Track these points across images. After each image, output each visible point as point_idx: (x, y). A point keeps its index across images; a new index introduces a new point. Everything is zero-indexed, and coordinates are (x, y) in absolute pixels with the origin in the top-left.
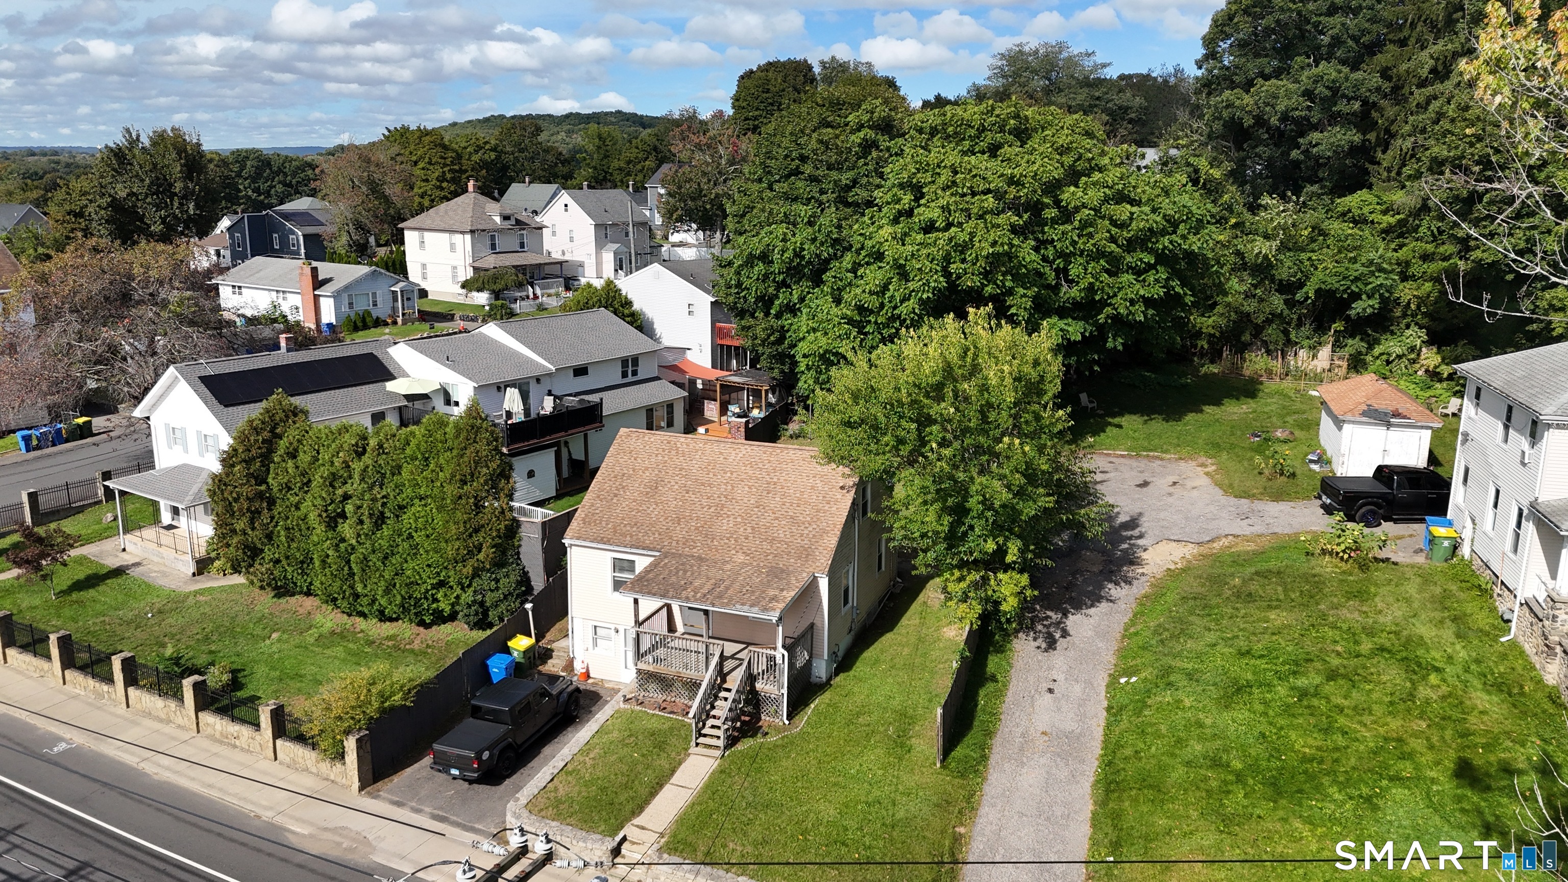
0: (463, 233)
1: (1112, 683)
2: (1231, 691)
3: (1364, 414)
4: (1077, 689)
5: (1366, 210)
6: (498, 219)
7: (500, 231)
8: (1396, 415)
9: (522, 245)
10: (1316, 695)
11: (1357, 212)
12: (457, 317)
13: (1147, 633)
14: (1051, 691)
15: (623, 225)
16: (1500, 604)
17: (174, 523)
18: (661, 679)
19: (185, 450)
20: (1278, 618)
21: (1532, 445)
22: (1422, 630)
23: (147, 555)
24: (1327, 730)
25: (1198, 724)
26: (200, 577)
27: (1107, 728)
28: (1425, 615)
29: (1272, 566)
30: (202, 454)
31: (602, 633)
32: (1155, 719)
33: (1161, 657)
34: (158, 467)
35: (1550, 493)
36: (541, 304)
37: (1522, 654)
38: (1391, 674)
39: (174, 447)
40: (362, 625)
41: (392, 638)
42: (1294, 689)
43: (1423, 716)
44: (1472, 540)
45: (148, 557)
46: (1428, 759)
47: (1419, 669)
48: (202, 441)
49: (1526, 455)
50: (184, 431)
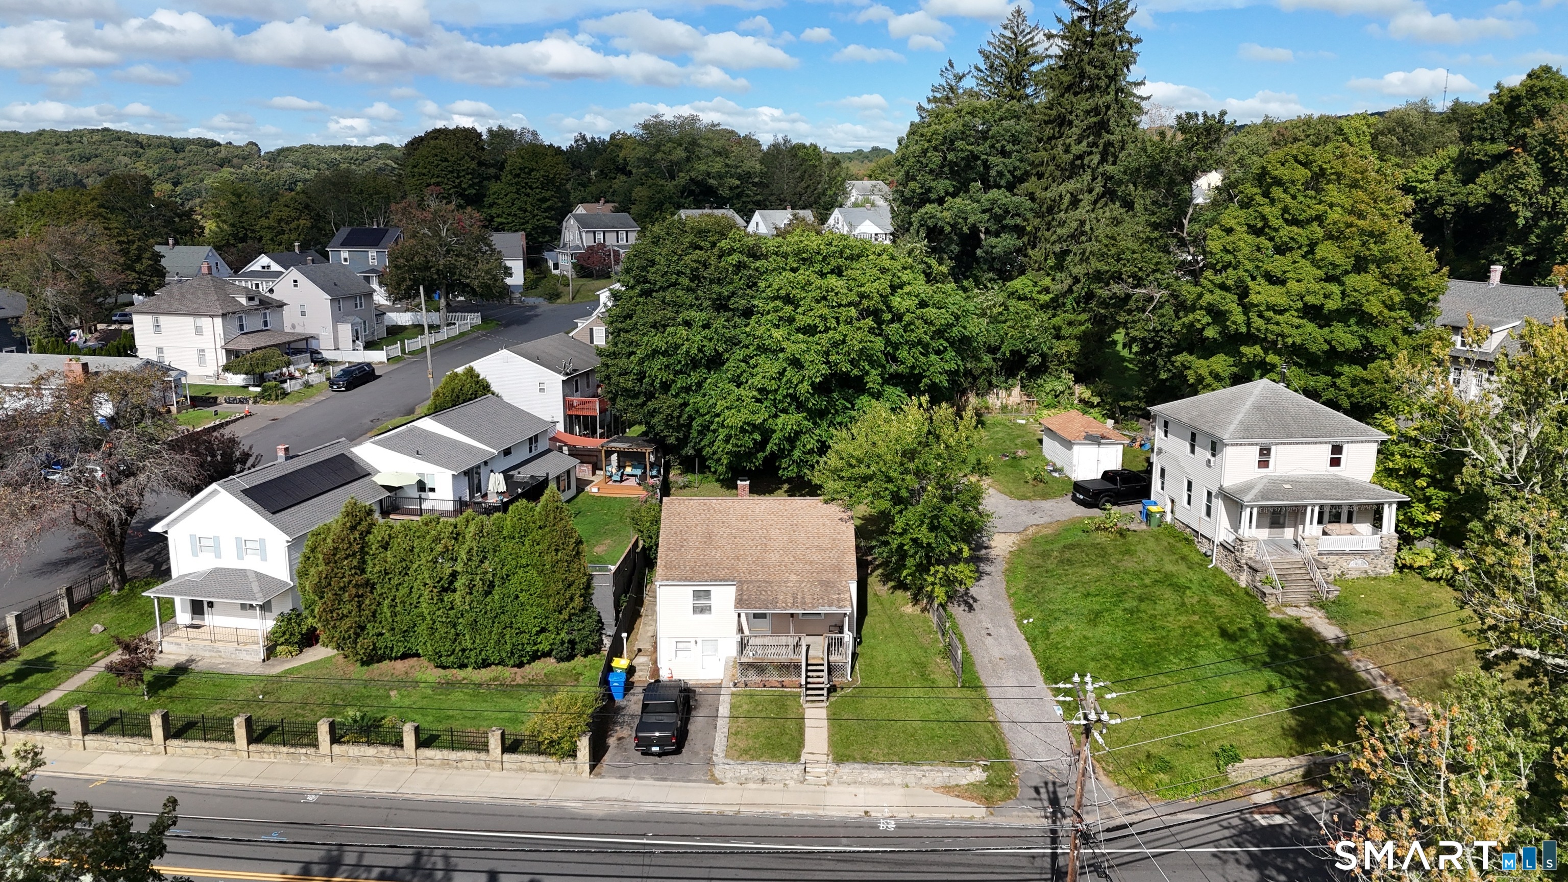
0: (212, 316)
1: (1020, 625)
2: (1092, 617)
3: (1086, 438)
4: (1003, 630)
5: (1027, 290)
6: (243, 301)
7: (248, 311)
8: (1103, 437)
9: (266, 324)
10: (1138, 611)
11: (1021, 292)
12: (221, 399)
13: (1020, 592)
14: (989, 634)
15: (354, 297)
16: (1204, 548)
17: (195, 622)
18: (759, 668)
19: (218, 556)
20: (1093, 572)
21: (1214, 455)
22: (1169, 567)
23: (194, 652)
24: (1154, 629)
25: (1085, 638)
26: (270, 662)
27: (1034, 650)
28: (1166, 559)
29: (1069, 541)
30: (240, 557)
31: (680, 644)
32: (1059, 639)
33: (1039, 605)
34: (175, 574)
35: (1230, 481)
36: (308, 382)
37: (1223, 573)
38: (1168, 593)
39: (201, 555)
40: (461, 674)
41: (495, 679)
42: (1125, 610)
43: (1194, 613)
44: (1172, 512)
45: (196, 653)
46: (1208, 634)
47: (1179, 589)
48: (242, 546)
49: (1209, 461)
50: (216, 539)
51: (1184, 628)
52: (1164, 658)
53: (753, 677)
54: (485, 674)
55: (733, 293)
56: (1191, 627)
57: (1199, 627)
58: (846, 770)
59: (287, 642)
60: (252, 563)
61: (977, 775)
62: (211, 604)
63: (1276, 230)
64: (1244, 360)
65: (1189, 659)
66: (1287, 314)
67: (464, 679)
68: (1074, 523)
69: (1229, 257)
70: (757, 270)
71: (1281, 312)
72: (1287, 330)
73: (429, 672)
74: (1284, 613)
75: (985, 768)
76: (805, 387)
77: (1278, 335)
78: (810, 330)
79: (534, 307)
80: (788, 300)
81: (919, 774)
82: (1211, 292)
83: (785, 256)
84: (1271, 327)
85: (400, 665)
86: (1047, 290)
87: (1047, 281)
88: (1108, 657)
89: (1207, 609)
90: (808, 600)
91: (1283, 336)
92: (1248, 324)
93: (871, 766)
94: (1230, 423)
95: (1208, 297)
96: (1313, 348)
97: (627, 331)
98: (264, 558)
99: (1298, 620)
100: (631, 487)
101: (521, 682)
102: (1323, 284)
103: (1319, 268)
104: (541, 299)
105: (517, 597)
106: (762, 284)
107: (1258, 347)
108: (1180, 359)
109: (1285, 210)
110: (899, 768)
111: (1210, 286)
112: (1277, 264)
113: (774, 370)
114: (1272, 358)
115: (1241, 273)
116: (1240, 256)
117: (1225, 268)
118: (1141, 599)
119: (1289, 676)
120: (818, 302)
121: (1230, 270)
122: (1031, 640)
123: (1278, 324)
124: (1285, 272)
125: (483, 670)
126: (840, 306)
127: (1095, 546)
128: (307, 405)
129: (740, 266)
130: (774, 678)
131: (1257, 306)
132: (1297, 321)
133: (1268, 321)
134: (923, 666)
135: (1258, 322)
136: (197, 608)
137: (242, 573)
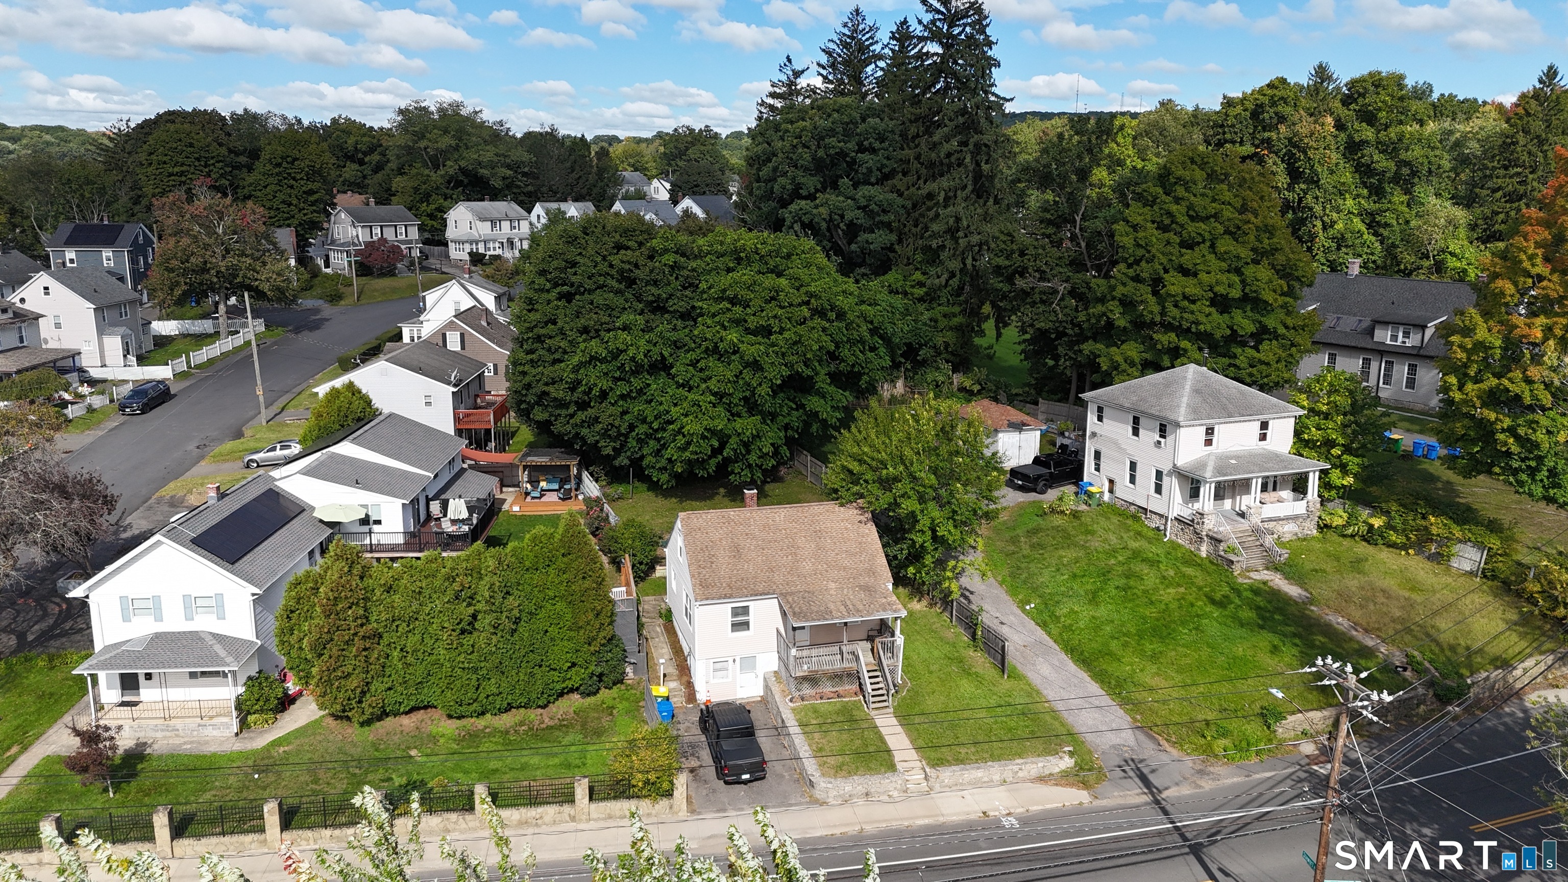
1: (1024, 611)
2: (1090, 597)
3: (1010, 426)
4: (1012, 618)
7: (3, 326)
8: (1025, 424)
9: (22, 340)
10: (1130, 588)
13: (1008, 579)
14: (1002, 623)
15: (118, 305)
16: (1156, 522)
17: (127, 699)
18: (812, 679)
19: (159, 618)
20: (1068, 555)
21: (1162, 436)
22: (1134, 545)
23: (142, 735)
24: (1152, 603)
25: (1093, 617)
26: (245, 734)
27: (1049, 634)
28: (1125, 536)
29: (1030, 526)
30: (189, 618)
31: (719, 666)
32: (1069, 622)
33: (1035, 590)
34: (98, 646)
35: (1183, 461)
36: (90, 405)
37: (1180, 546)
38: (1145, 569)
39: (134, 619)
40: (481, 723)
41: (521, 723)
42: (1117, 588)
43: (1179, 585)
44: (1111, 491)
45: (146, 735)
46: (1200, 603)
47: (1154, 563)
48: (190, 604)
49: (1159, 443)
50: (157, 599)
51: (1178, 600)
52: (1174, 630)
53: (807, 690)
54: (506, 720)
55: (671, 295)
56: (1183, 598)
57: (1191, 598)
58: (947, 774)
59: (261, 711)
60: (205, 623)
61: (1067, 762)
62: (149, 676)
63: (1182, 226)
64: (1159, 347)
65: (1197, 629)
66: (1199, 303)
67: (486, 727)
68: (1021, 506)
69: (1140, 252)
70: (693, 270)
71: (1193, 302)
72: (1202, 318)
73: (442, 723)
74: (1250, 578)
75: (1071, 754)
76: (764, 390)
77: (1193, 322)
78: (767, 331)
79: (316, 311)
80: (734, 301)
81: (1016, 768)
82: (1124, 284)
83: (720, 255)
84: (1185, 315)
85: (407, 722)
86: (921, 284)
87: (918, 276)
88: (1125, 635)
89: (1189, 581)
90: (861, 607)
91: (1197, 323)
92: (1163, 313)
93: (968, 767)
94: (1179, 406)
95: (1120, 290)
96: (1218, 335)
97: (551, 337)
98: (221, 617)
99: (1265, 583)
100: (554, 503)
101: (551, 723)
102: (1227, 274)
103: (1224, 260)
104: (321, 302)
105: (546, 631)
106: (703, 286)
107: (1173, 335)
108: (1087, 347)
109: (1190, 207)
110: (996, 764)
111: (1124, 279)
112: (1188, 258)
113: (729, 375)
114: (1185, 344)
115: (1157, 266)
116: (1154, 251)
117: (1137, 262)
118: (1128, 577)
119: (1285, 636)
120: (768, 302)
121: (1143, 264)
122: (1043, 625)
123: (1192, 313)
124: (1196, 265)
125: (505, 716)
126: (791, 305)
127: (1056, 528)
128: (101, 433)
129: (675, 267)
130: (828, 688)
131: (1174, 296)
132: (1207, 310)
133: (1183, 310)
134: (961, 661)
135: (1174, 312)
136: (129, 683)
137: (195, 636)
